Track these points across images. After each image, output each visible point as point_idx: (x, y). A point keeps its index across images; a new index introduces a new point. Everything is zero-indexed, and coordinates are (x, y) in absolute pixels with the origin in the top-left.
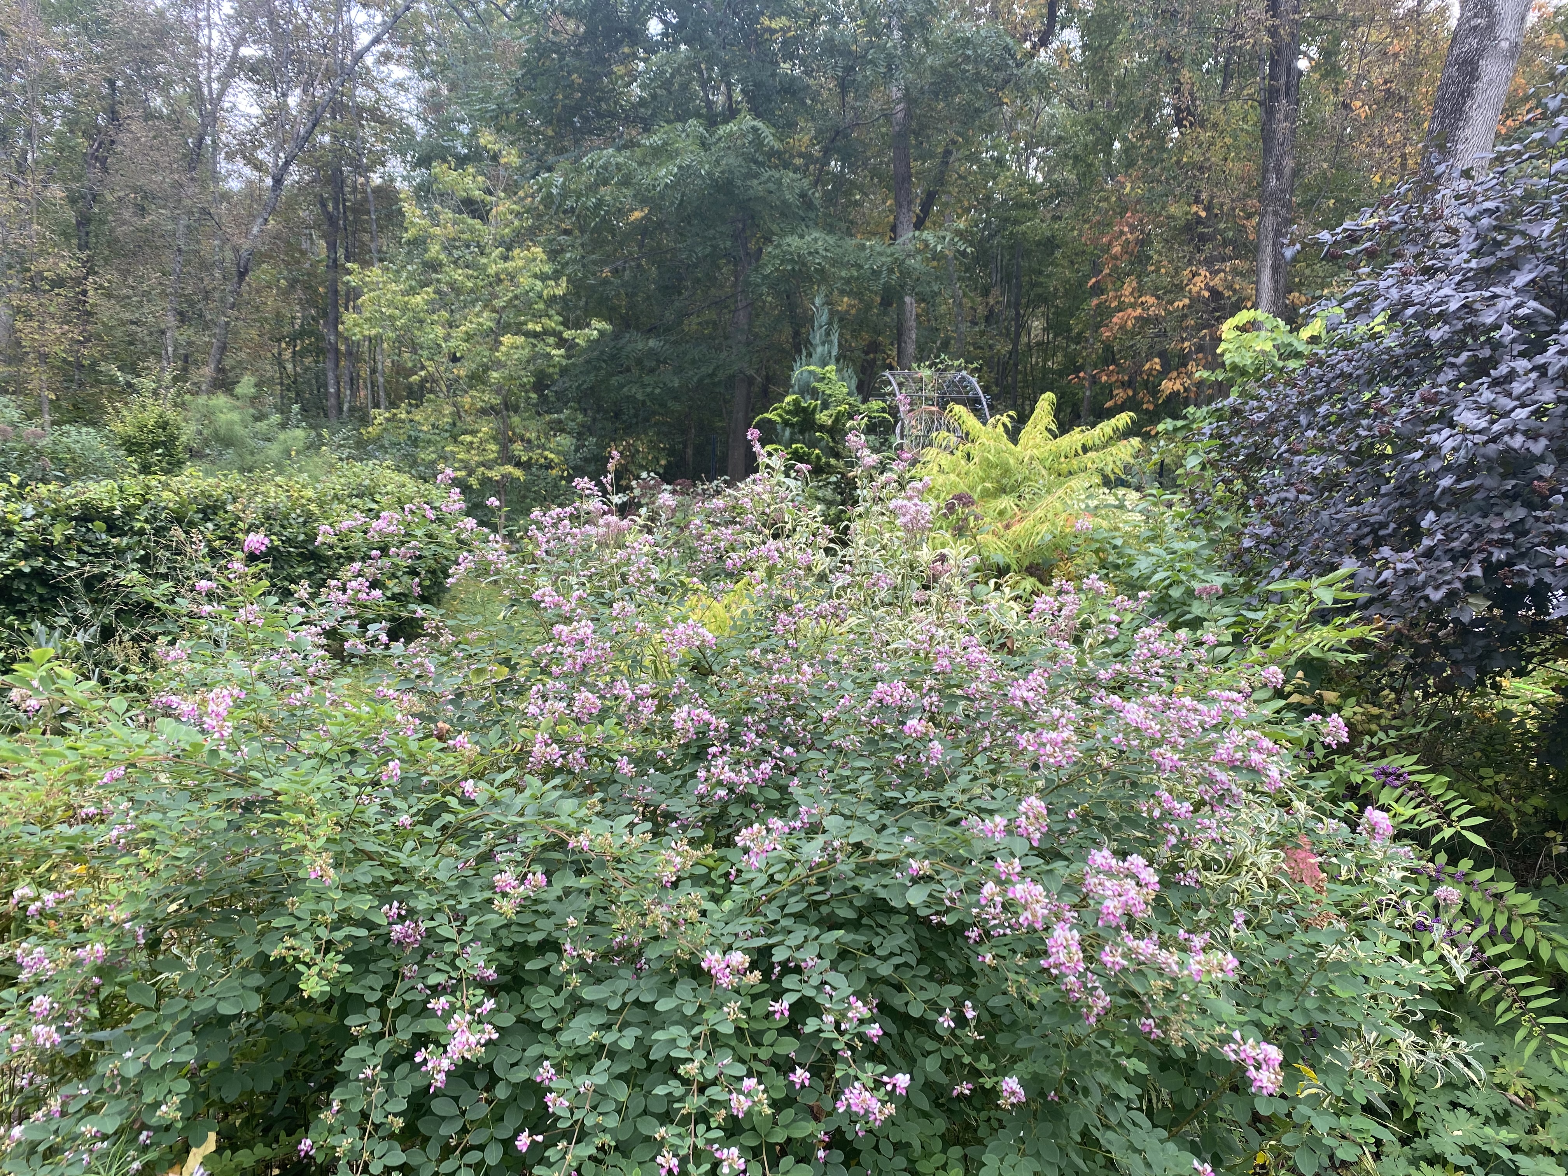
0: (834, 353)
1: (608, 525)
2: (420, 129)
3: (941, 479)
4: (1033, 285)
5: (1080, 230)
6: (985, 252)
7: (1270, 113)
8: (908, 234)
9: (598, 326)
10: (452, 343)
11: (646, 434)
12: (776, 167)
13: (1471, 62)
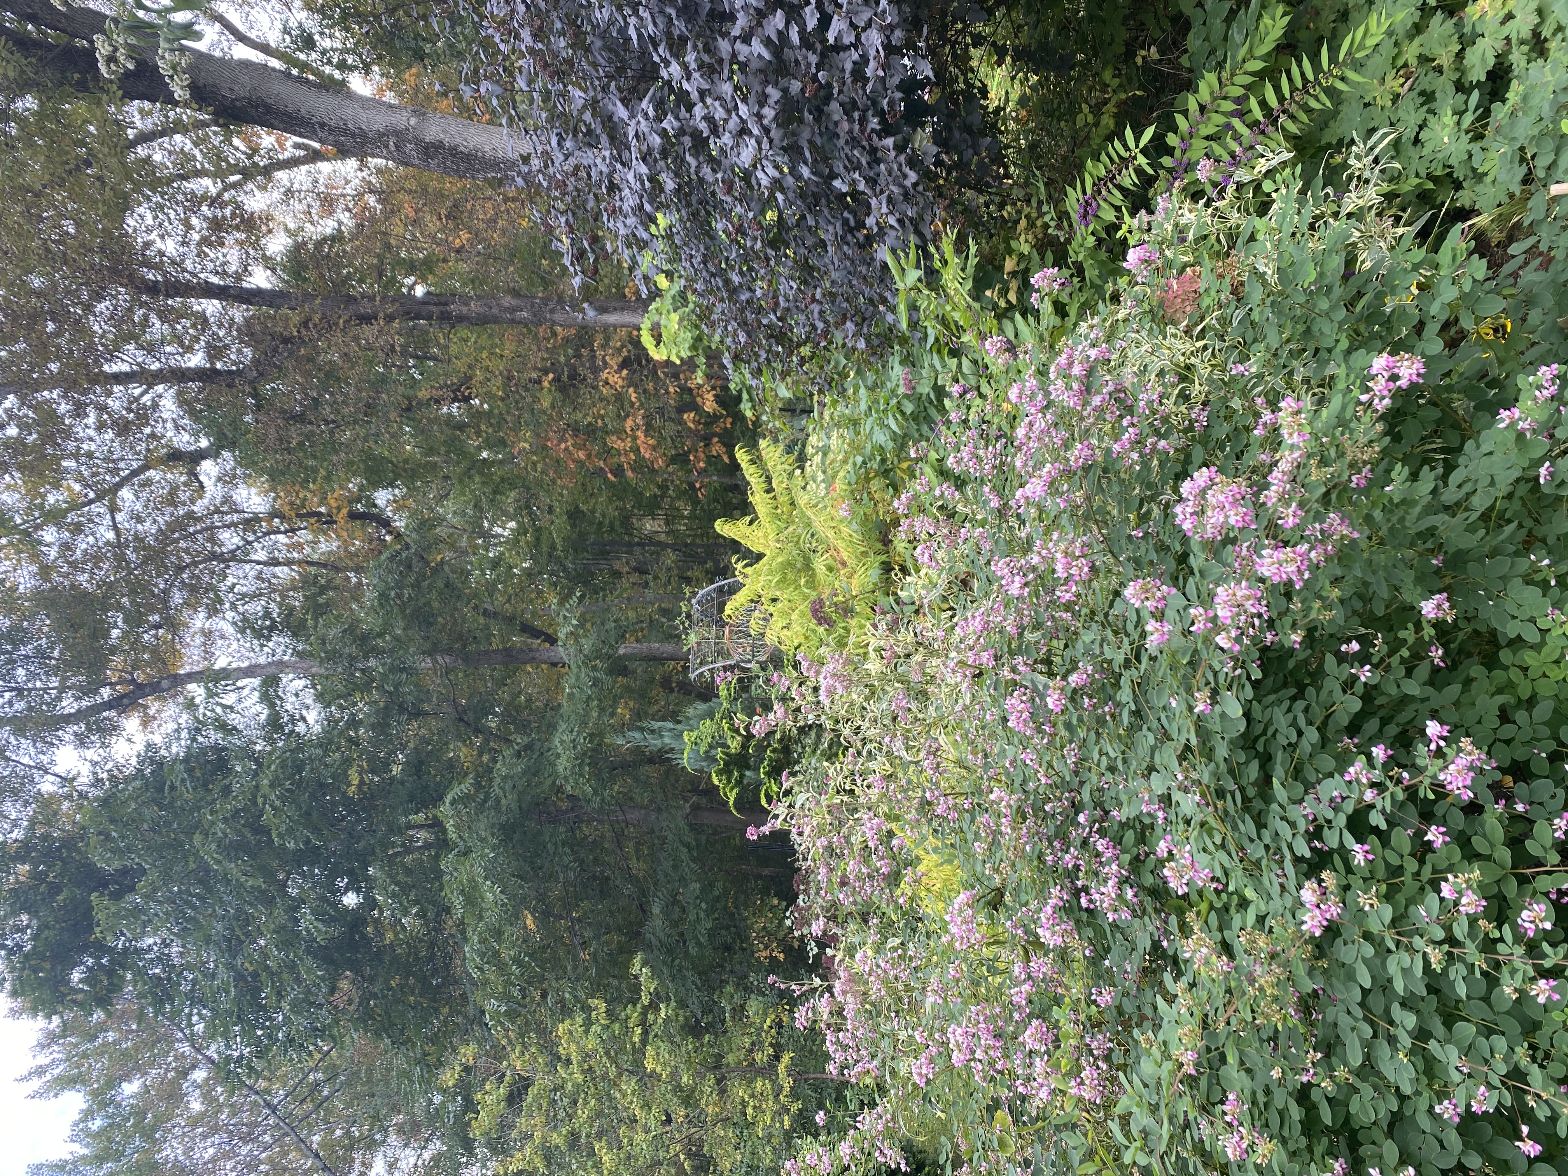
0: (670, 725)
1: (844, 993)
2: (436, 1146)
3: (796, 627)
4: (612, 529)
5: (562, 488)
6: (579, 575)
7: (461, 319)
8: (560, 652)
9: (638, 967)
10: (652, 1124)
11: (747, 919)
12: (491, 780)
13: (427, 148)
